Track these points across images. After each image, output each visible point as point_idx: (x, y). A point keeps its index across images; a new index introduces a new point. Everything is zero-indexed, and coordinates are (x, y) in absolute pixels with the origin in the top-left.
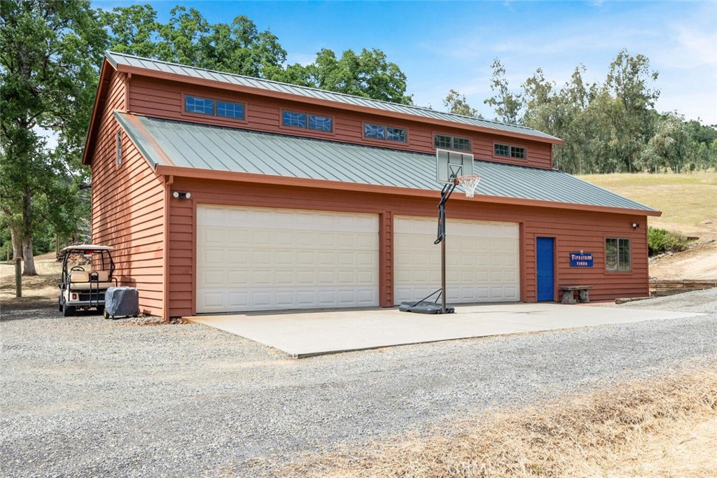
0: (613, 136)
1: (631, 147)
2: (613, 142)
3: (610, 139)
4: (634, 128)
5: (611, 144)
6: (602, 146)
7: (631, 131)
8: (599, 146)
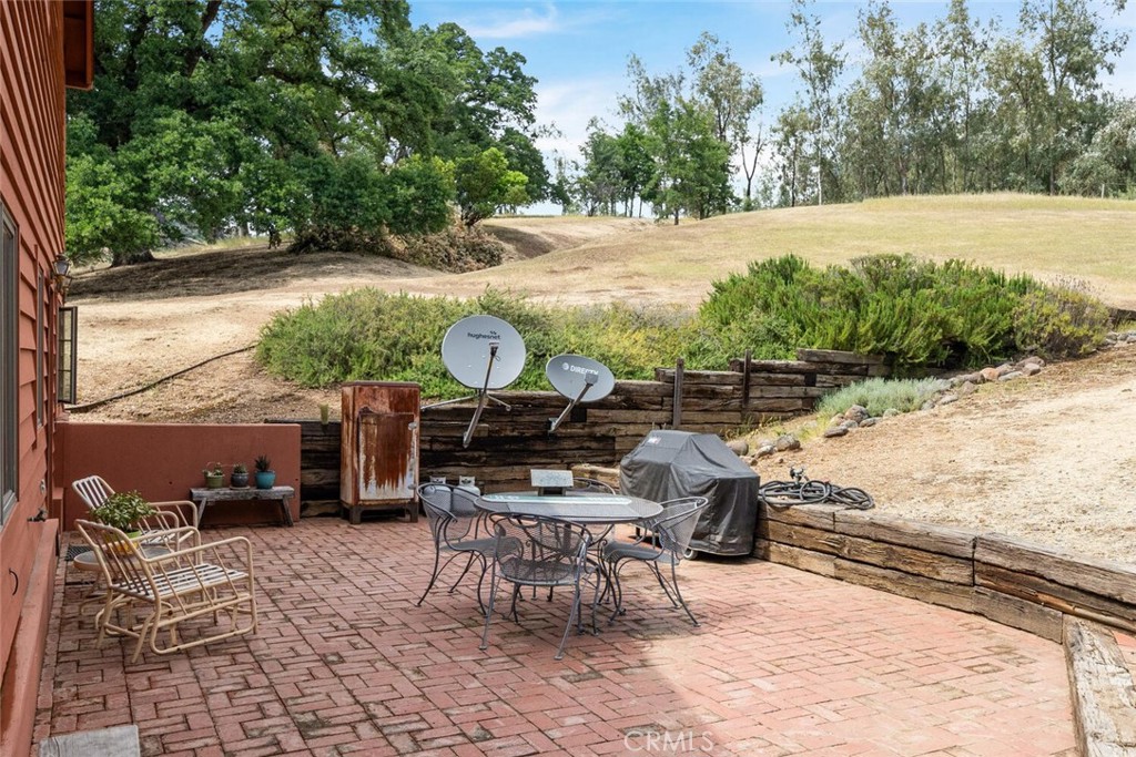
0: (1021, 126)
1: (1055, 150)
2: (1019, 137)
3: (1014, 132)
4: (1065, 110)
5: (1015, 142)
6: (996, 147)
7: (1059, 116)
8: (990, 147)
